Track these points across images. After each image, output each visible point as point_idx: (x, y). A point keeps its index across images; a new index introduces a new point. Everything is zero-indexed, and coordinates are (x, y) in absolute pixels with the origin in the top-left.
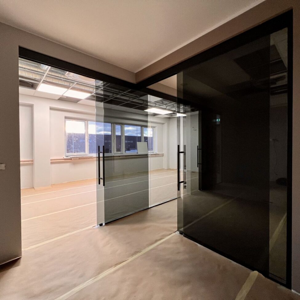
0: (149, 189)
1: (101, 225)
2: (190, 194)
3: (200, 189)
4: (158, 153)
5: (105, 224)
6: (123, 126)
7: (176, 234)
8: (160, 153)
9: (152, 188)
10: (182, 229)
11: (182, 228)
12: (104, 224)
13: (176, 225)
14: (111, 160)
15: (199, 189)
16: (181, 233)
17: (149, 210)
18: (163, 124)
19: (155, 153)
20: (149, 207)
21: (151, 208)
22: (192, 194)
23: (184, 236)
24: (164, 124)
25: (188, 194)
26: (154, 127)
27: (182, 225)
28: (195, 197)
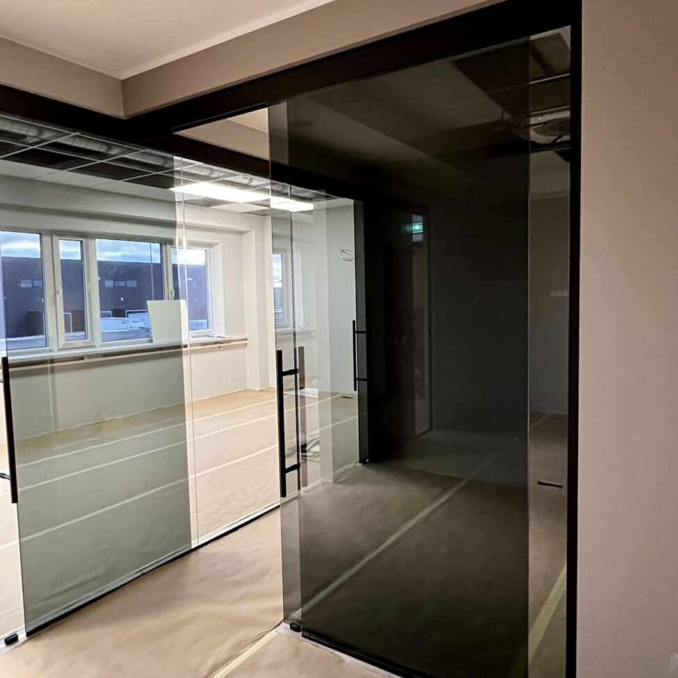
0: (191, 477)
1: (11, 641)
2: (331, 481)
3: (362, 461)
4: (227, 337)
5: (28, 634)
6: (91, 242)
7: (280, 635)
8: (234, 338)
9: (201, 474)
10: (297, 614)
11: (299, 608)
12: (22, 636)
13: (280, 602)
14: (44, 372)
15: (360, 461)
16: (295, 628)
17: (193, 556)
18: (241, 233)
19: (215, 339)
20: (193, 547)
21: (201, 550)
22: (336, 480)
23: (303, 636)
24: (244, 236)
25: (324, 484)
26: (210, 245)
27: (297, 597)
28: (347, 491)
